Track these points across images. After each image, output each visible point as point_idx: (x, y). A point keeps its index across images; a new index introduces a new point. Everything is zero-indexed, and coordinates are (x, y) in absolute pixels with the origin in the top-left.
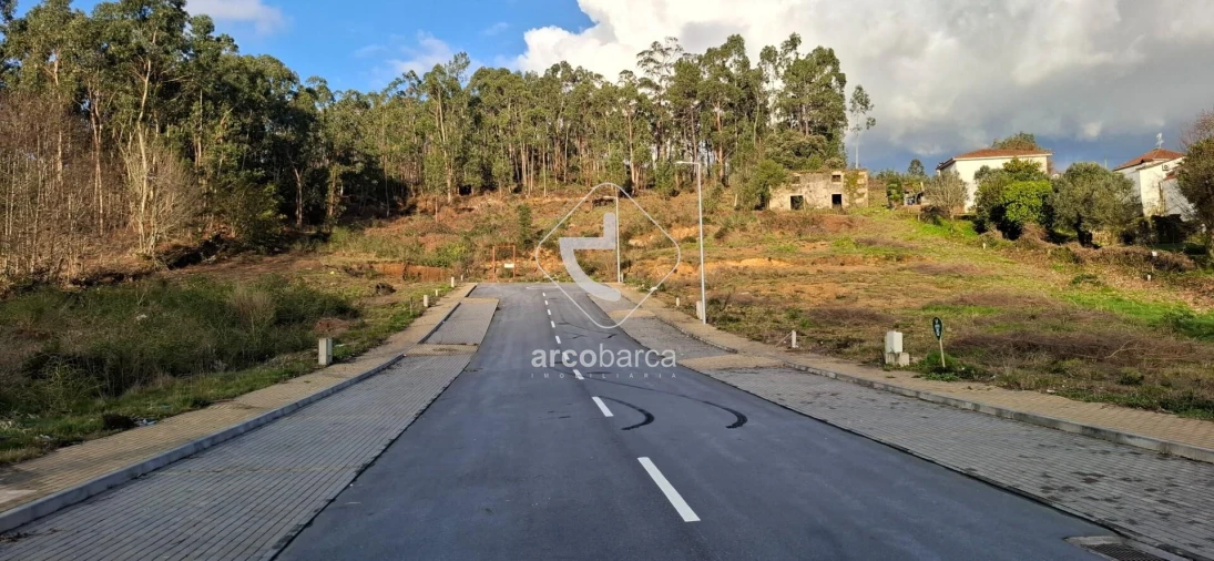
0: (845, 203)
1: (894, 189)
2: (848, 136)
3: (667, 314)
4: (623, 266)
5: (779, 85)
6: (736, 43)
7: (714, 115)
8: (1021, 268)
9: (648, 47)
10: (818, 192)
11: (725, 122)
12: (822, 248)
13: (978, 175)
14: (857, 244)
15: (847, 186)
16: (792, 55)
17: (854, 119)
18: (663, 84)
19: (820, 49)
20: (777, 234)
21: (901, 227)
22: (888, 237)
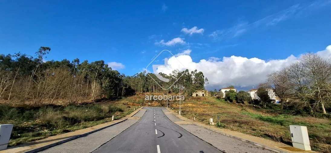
0: (204, 96)
1: (212, 93)
2: (205, 85)
3: (174, 113)
4: (168, 105)
5: (194, 77)
6: (187, 70)
7: (184, 81)
8: (233, 107)
9: (174, 70)
10: (200, 94)
11: (186, 82)
12: (201, 103)
13: (225, 92)
14: (206, 102)
15: (205, 93)
16: (196, 72)
17: (206, 82)
18: (176, 76)
19: (200, 72)
20: (194, 100)
21: (213, 100)
22: (211, 101)
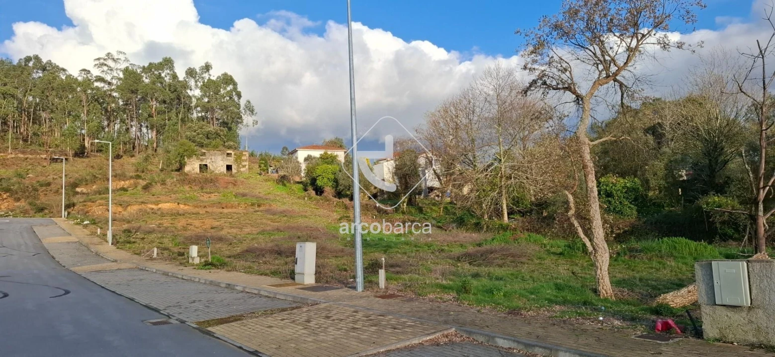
0: (234, 171)
1: (264, 163)
2: (242, 131)
3: (87, 240)
4: (68, 206)
5: (197, 93)
6: (168, 63)
7: (151, 107)
9: (103, 55)
10: (218, 163)
11: (159, 113)
12: (214, 197)
13: (306, 160)
14: (236, 196)
15: (236, 160)
16: (206, 76)
17: (246, 120)
18: (114, 82)
19: (225, 75)
20: (187, 188)
21: (264, 187)
22: (256, 192)
